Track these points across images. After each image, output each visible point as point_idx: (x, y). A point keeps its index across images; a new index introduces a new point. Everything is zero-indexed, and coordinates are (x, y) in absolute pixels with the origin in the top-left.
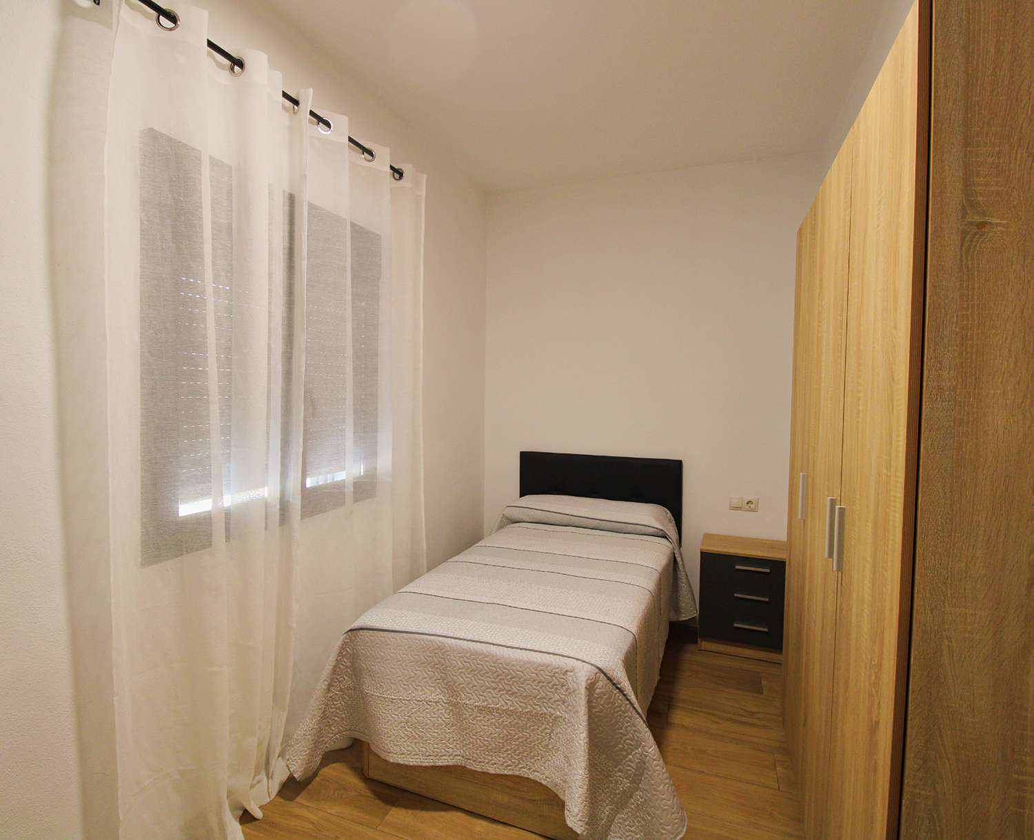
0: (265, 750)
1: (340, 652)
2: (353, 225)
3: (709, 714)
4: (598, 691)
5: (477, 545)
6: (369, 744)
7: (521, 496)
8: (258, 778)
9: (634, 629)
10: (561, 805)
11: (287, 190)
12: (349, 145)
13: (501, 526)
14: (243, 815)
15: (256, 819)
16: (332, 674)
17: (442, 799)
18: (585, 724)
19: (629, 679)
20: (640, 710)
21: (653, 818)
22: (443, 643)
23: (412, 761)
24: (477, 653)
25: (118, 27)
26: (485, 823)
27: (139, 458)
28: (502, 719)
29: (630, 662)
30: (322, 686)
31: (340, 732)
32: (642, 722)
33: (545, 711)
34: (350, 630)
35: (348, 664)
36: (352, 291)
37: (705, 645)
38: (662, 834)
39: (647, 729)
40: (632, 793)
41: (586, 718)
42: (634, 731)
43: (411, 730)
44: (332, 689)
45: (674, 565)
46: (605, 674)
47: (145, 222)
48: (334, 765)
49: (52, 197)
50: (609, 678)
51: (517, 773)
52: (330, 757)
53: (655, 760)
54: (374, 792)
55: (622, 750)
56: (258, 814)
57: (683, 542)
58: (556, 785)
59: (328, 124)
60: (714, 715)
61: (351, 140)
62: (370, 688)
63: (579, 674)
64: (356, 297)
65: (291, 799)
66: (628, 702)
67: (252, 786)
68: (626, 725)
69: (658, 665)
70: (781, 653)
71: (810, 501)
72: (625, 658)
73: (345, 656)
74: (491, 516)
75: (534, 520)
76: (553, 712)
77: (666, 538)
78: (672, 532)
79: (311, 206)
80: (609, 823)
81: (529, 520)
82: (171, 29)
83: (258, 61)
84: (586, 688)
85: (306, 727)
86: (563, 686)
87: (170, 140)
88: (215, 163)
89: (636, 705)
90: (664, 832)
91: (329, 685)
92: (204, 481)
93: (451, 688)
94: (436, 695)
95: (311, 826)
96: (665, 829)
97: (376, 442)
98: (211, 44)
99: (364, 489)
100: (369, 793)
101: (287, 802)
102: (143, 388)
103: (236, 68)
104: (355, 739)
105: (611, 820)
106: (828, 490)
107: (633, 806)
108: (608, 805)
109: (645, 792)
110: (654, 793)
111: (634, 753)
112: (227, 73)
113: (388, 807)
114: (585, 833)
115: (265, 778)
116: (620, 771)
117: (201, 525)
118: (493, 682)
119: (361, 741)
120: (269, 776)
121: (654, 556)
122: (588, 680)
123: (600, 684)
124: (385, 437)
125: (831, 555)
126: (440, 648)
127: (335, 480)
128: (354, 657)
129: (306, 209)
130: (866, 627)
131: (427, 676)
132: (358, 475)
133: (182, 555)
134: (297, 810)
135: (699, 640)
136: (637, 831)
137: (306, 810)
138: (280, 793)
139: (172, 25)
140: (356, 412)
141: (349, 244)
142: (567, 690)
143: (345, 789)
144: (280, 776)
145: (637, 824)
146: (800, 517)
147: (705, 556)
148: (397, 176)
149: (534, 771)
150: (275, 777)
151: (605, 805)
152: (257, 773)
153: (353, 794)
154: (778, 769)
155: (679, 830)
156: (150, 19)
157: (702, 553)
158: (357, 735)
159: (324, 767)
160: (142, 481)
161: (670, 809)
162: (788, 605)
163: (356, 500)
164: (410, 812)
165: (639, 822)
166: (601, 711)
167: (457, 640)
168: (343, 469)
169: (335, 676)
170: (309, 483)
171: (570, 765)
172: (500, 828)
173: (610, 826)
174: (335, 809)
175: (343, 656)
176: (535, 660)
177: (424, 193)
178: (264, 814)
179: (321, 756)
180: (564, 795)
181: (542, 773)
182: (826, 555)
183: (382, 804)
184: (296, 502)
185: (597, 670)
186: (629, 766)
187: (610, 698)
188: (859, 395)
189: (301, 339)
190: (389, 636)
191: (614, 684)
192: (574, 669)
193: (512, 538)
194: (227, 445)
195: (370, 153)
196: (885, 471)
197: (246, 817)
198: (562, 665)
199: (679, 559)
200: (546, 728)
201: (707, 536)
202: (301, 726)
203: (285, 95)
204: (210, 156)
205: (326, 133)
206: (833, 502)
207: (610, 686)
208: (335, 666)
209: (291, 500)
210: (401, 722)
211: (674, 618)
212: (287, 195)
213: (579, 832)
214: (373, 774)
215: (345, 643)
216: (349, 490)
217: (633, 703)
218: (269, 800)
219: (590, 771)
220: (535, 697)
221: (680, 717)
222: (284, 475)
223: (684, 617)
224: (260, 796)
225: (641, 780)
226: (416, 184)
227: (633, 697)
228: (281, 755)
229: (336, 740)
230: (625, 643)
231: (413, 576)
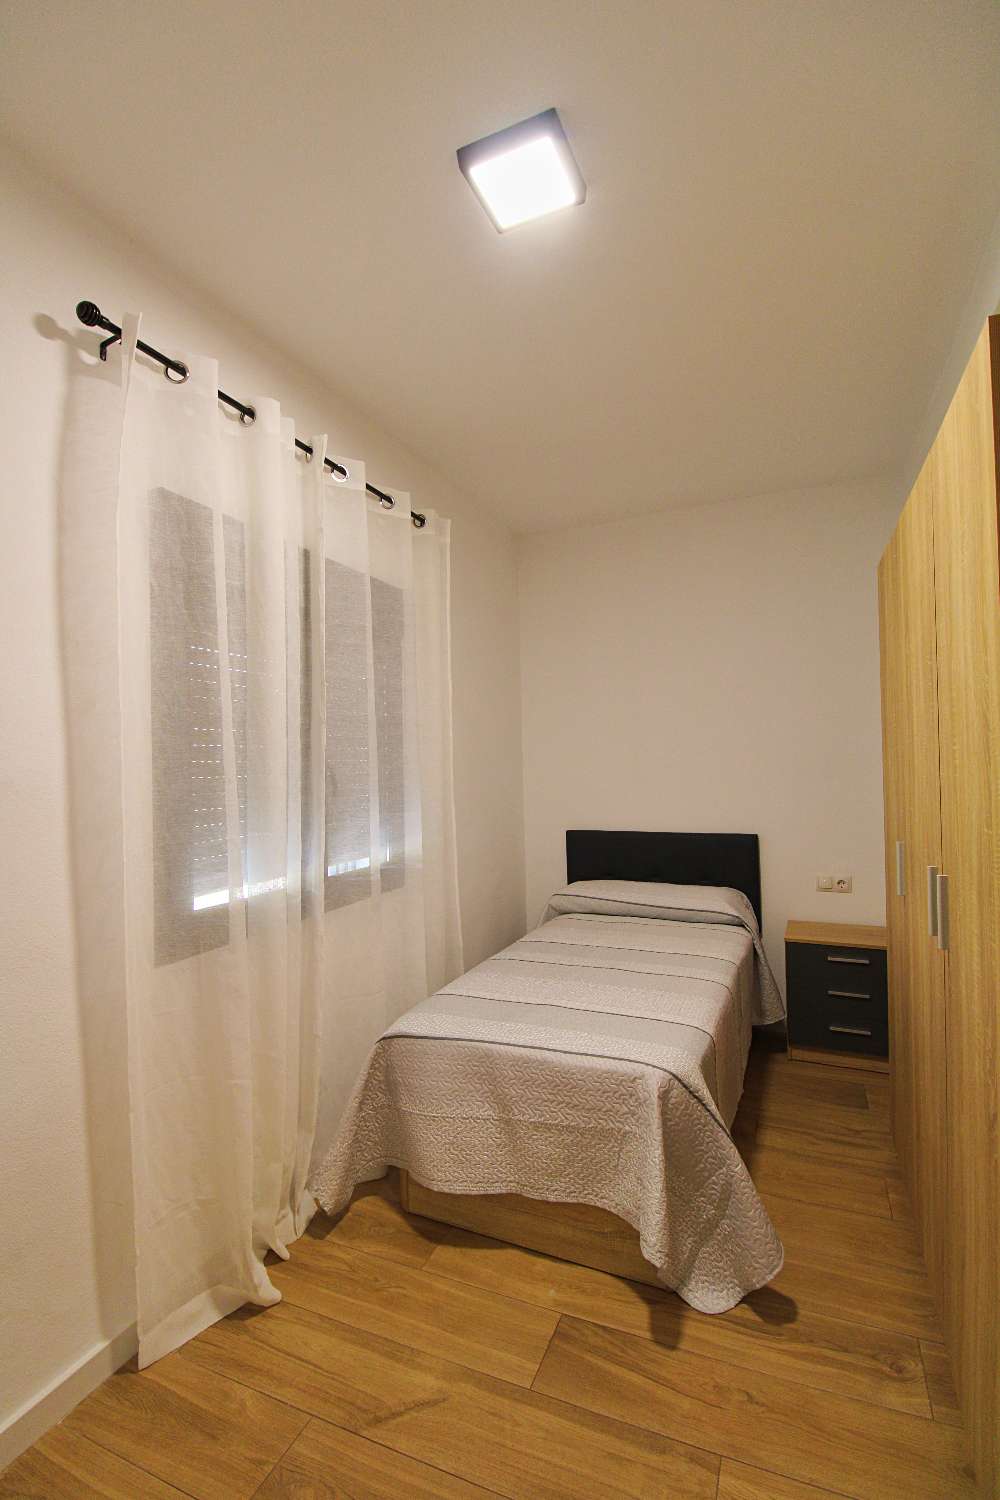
0: (290, 1177)
1: (373, 1065)
2: (373, 580)
3: (804, 1133)
4: (673, 1100)
5: (523, 940)
6: (408, 1172)
7: (569, 883)
8: (283, 1212)
9: (711, 1031)
10: (634, 1236)
11: (302, 546)
12: (367, 494)
13: (548, 918)
14: (267, 1256)
15: (283, 1260)
16: (363, 1090)
17: (496, 1236)
18: (659, 1138)
19: (708, 1086)
20: (722, 1122)
21: (743, 1250)
22: (491, 1051)
23: (458, 1189)
24: (527, 1061)
25: (128, 383)
26: (547, 1263)
27: (151, 845)
28: (562, 1137)
29: (708, 1066)
30: (353, 1104)
31: (373, 1158)
32: (726, 1136)
33: (612, 1125)
34: (384, 1038)
35: (382, 1078)
36: (374, 654)
37: (797, 1054)
38: (755, 1269)
39: (732, 1145)
40: (718, 1222)
41: (660, 1131)
42: (717, 1147)
43: (456, 1152)
44: (364, 1107)
45: (753, 960)
46: (680, 1081)
47: (156, 588)
48: (367, 1198)
49: (61, 565)
50: (685, 1086)
51: (581, 1201)
52: (363, 1189)
53: (743, 1181)
54: (416, 1228)
55: (703, 1170)
56: (285, 1254)
57: (763, 929)
58: (629, 1213)
59: (343, 472)
60: (810, 1134)
61: (368, 487)
62: (406, 1106)
63: (650, 1082)
64: (378, 659)
65: (321, 1238)
66: (707, 1113)
67: (278, 1222)
68: (708, 1140)
69: (740, 1079)
70: (887, 1061)
71: (909, 872)
72: (703, 1062)
73: (378, 1068)
74: (535, 906)
75: (586, 911)
76: (621, 1126)
77: (743, 926)
78: (751, 919)
79: (329, 562)
80: (692, 1259)
81: (580, 911)
82: (180, 382)
83: (270, 410)
84: (659, 1097)
85: (337, 1151)
86: (631, 1096)
87: (181, 499)
88: (227, 520)
89: (718, 1116)
90: (757, 1265)
91: (361, 1103)
92: (220, 869)
93: (503, 1104)
94: (487, 1111)
95: (345, 1267)
96: (758, 1263)
97: (403, 823)
98: (221, 395)
99: (392, 876)
100: (409, 1230)
101: (317, 1241)
102: (155, 768)
103: (246, 417)
104: (390, 1167)
105: (694, 1255)
106: (929, 858)
107: (719, 1237)
108: (690, 1236)
109: (733, 1219)
110: (744, 1219)
111: (717, 1173)
112: (237, 424)
113: (432, 1245)
114: (665, 1267)
115: (291, 1215)
116: (702, 1195)
117: (218, 918)
118: (550, 1094)
119: (398, 1169)
120: (295, 1211)
121: (731, 947)
122: (661, 1087)
123: (675, 1092)
124: (413, 818)
125: (935, 933)
126: (488, 1055)
127: (357, 868)
128: (389, 1069)
129: (323, 565)
130: (977, 1009)
131: (473, 1088)
132: (383, 861)
133: (199, 953)
134: (327, 1250)
135: (789, 1049)
136: (726, 1267)
137: (338, 1249)
138: (307, 1231)
139: (181, 377)
140: (380, 790)
141: (369, 601)
142: (636, 1100)
143: (381, 1225)
144: (308, 1210)
145: (725, 1259)
146: (899, 893)
147: (792, 947)
148: (418, 523)
149: (602, 1198)
150: (301, 1210)
151: (686, 1236)
152: (282, 1207)
153: (392, 1230)
154: (890, 1196)
155: (775, 1263)
156: (157, 371)
157: (788, 944)
158: (393, 1162)
159: (356, 1200)
160: (155, 872)
161: (763, 1239)
162: (893, 999)
163: (384, 890)
164: (458, 1250)
165: (728, 1256)
166: (677, 1124)
167: (506, 1047)
168: (365, 855)
169: (366, 1092)
170: (332, 871)
171: (644, 1188)
172: (565, 1267)
173: (694, 1261)
174: (373, 1248)
175: (375, 1069)
176: (598, 1066)
177: (448, 540)
178: (291, 1254)
179: (352, 1188)
180: (639, 1224)
181: (612, 1199)
182: (930, 932)
183: (426, 1242)
184: (318, 892)
185: (671, 1076)
186: (714, 1189)
187: (687, 1108)
188: (955, 748)
189: (321, 710)
190: (429, 1044)
191: (690, 1092)
192: (643, 1076)
193: (562, 932)
194: (244, 829)
195: (389, 499)
196: (986, 830)
197: (271, 1258)
198: (630, 1071)
199: (759, 951)
200: (613, 1146)
201: (793, 924)
202: (331, 1150)
203: (298, 443)
204: (224, 516)
205: (339, 481)
206: (934, 872)
207: (687, 1094)
208: (367, 1081)
209: (313, 890)
210: (445, 1144)
211: (756, 1021)
212: (301, 551)
213: (658, 1265)
214: (413, 1208)
215: (377, 1054)
216: (376, 877)
217: (714, 1113)
218: (295, 1238)
219: (668, 1196)
220: (599, 1110)
221: (770, 1138)
222: (305, 863)
223: (770, 1021)
224: (286, 1234)
225: (727, 1206)
226: (440, 531)
227: (713, 1107)
228: (308, 1186)
229: (369, 1170)
230: (701, 1046)
231: (450, 977)
